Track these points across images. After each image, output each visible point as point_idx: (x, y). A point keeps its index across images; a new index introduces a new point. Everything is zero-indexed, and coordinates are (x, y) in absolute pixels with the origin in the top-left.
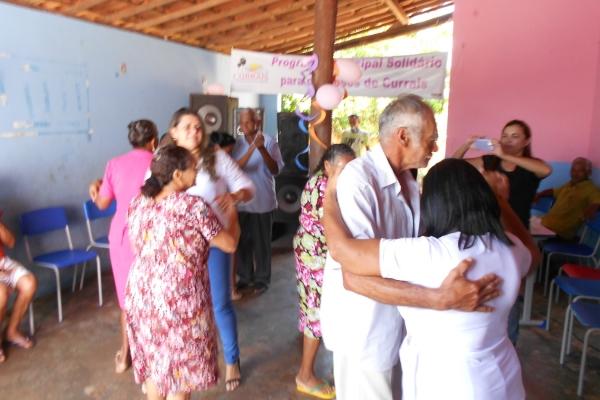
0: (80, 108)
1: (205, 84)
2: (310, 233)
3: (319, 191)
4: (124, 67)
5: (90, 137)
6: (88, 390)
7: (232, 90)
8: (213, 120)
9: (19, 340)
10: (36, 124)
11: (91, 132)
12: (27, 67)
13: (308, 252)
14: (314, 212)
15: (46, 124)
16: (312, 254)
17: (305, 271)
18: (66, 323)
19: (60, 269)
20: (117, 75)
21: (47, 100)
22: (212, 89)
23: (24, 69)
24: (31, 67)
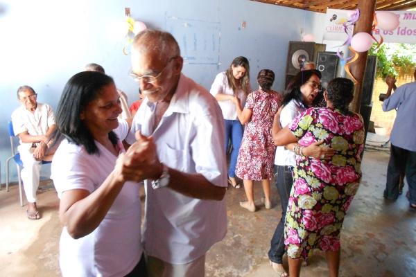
0: (214, 49)
1: (303, 35)
4: (244, 23)
7: (324, 39)
10: (188, 58)
11: (220, 64)
12: (186, 25)
15: (193, 58)
20: (239, 29)
21: (195, 44)
22: (306, 38)
23: (183, 26)
24: (188, 24)
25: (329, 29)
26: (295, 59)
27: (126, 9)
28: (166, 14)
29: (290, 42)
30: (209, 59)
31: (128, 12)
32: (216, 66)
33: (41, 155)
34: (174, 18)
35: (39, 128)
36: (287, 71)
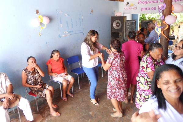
0: (81, 25)
1: (115, 13)
2: (143, 77)
3: (147, 62)
4: (92, 11)
5: (83, 33)
6: (91, 113)
7: (124, 13)
8: (118, 25)
9: (70, 95)
10: (70, 32)
11: (84, 32)
12: (67, 15)
13: (142, 83)
14: (145, 70)
15: (72, 31)
16: (144, 84)
17: (141, 89)
18: (81, 90)
19: (79, 75)
20: (90, 14)
21: (72, 24)
22: (118, 14)
23: (66, 15)
24: (68, 15)
25: (126, 9)
26: (114, 24)
27: (36, 10)
28: (57, 10)
29: (112, 17)
30: (79, 31)
31: (37, 12)
32: (82, 33)
33: (8, 105)
34: (61, 12)
35: (2, 88)
36: (112, 31)
